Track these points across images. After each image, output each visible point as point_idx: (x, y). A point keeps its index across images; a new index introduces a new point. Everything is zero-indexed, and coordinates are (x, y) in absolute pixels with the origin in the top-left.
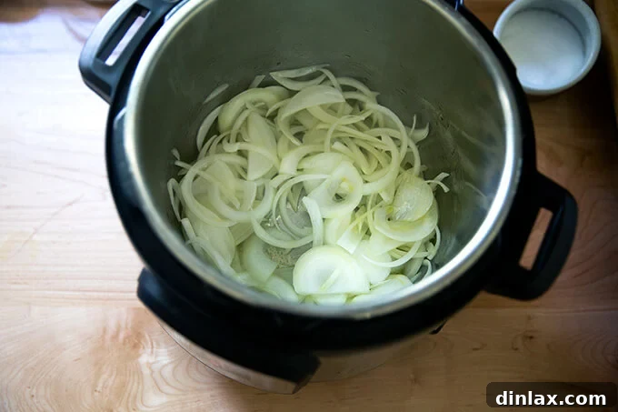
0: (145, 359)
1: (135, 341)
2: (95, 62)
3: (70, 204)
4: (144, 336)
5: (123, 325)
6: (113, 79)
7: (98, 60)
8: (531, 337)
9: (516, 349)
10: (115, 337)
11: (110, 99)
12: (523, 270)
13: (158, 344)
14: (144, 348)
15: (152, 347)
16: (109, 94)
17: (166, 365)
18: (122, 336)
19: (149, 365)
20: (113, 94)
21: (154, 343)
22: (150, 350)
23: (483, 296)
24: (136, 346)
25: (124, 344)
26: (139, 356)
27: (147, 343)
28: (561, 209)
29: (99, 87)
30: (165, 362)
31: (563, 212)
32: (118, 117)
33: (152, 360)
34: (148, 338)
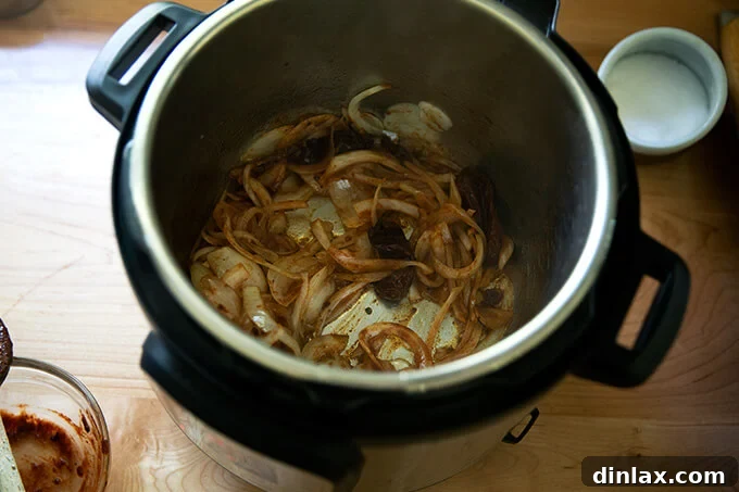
0: (147, 463)
1: (136, 440)
2: (106, 81)
3: (66, 267)
4: (148, 434)
5: (123, 417)
6: (125, 102)
7: (111, 79)
8: (639, 456)
11: (122, 125)
12: (622, 349)
13: (166, 446)
14: (147, 449)
15: (158, 449)
16: (120, 118)
17: (174, 472)
18: (120, 432)
19: (153, 471)
20: (125, 118)
21: (161, 444)
22: (154, 452)
24: (137, 447)
26: (140, 459)
27: (152, 443)
28: (670, 276)
29: (108, 110)
30: (173, 468)
31: (672, 280)
32: (129, 145)
33: (156, 465)
34: (153, 437)
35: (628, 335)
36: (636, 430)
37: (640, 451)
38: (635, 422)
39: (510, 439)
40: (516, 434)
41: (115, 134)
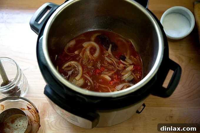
0: (46, 119)
4: (46, 112)
5: (40, 107)
6: (40, 28)
7: (35, 22)
8: (172, 117)
9: (167, 120)
11: (39, 33)
12: (164, 88)
13: (51, 114)
15: (49, 115)
16: (38, 32)
19: (48, 121)
20: (39, 32)
22: (48, 116)
26: (44, 118)
27: (47, 114)
28: (176, 70)
29: (35, 30)
30: (53, 120)
31: (177, 71)
32: (41, 38)
33: (48, 119)
34: (48, 112)
35: (166, 85)
36: (171, 110)
37: (172, 116)
38: (171, 108)
39: (138, 112)
40: (140, 111)
41: (37, 36)
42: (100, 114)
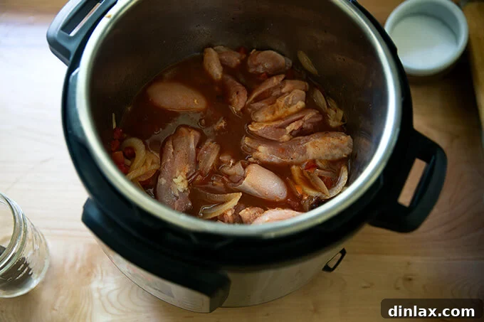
0: (95, 284)
1: (88, 270)
2: (59, 33)
3: (45, 161)
4: (96, 267)
6: (73, 47)
7: (62, 32)
8: (410, 279)
9: (398, 289)
10: (73, 266)
11: (70, 62)
12: (401, 206)
13: (107, 274)
14: (95, 276)
15: (102, 275)
16: (68, 58)
17: (113, 291)
18: (78, 266)
19: (99, 290)
20: (71, 58)
21: (104, 274)
22: (100, 278)
23: (367, 229)
24: (89, 275)
25: (80, 271)
26: (90, 283)
27: (98, 272)
28: (433, 158)
29: (61, 53)
30: (112, 288)
31: (435, 161)
32: (74, 74)
33: (101, 286)
34: (99, 268)
35: (405, 198)
36: (409, 264)
37: (410, 277)
39: (327, 269)
40: (332, 265)
41: (64, 68)
42: (232, 276)
